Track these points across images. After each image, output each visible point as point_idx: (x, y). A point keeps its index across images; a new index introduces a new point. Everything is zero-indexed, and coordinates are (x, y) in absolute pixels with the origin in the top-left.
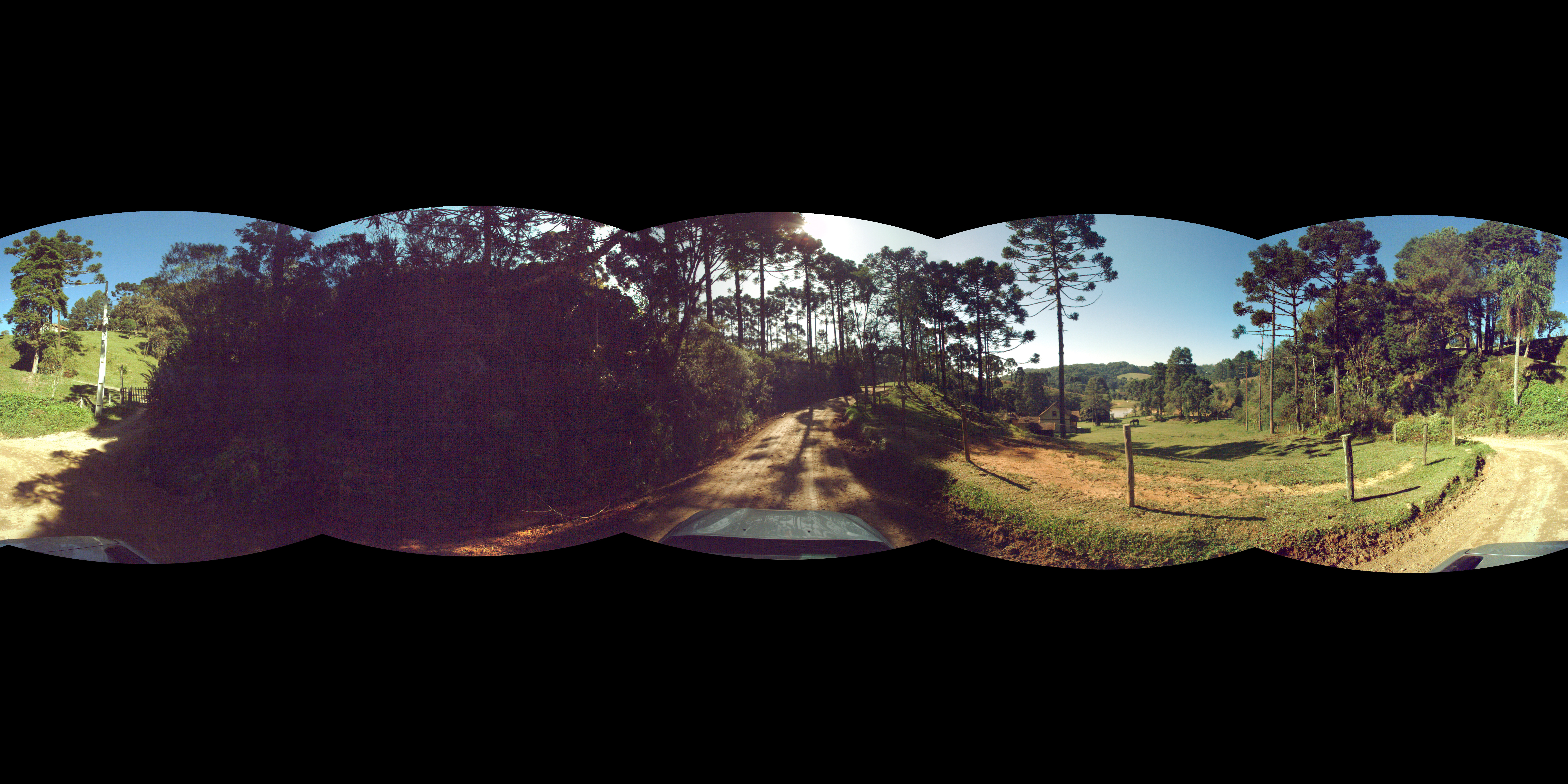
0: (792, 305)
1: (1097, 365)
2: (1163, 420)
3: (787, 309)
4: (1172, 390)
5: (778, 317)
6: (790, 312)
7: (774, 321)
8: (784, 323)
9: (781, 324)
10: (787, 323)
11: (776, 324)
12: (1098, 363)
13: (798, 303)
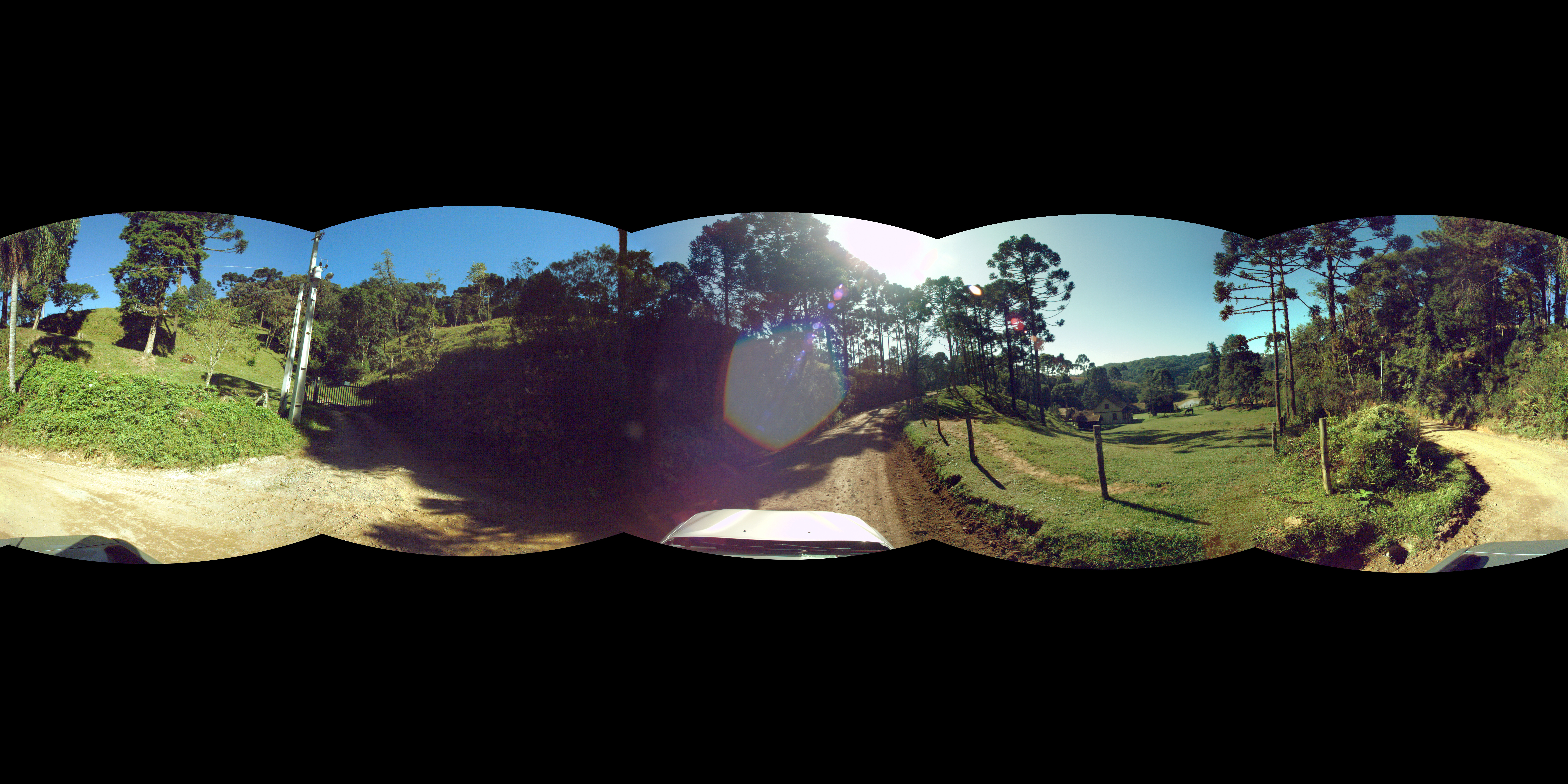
0: (870, 325)
1: (1179, 357)
2: (1220, 408)
3: (865, 329)
4: (1225, 378)
5: (859, 335)
6: (868, 330)
7: (855, 340)
8: (863, 341)
9: (861, 341)
10: (866, 341)
11: (857, 342)
12: (1181, 355)
13: (874, 323)
